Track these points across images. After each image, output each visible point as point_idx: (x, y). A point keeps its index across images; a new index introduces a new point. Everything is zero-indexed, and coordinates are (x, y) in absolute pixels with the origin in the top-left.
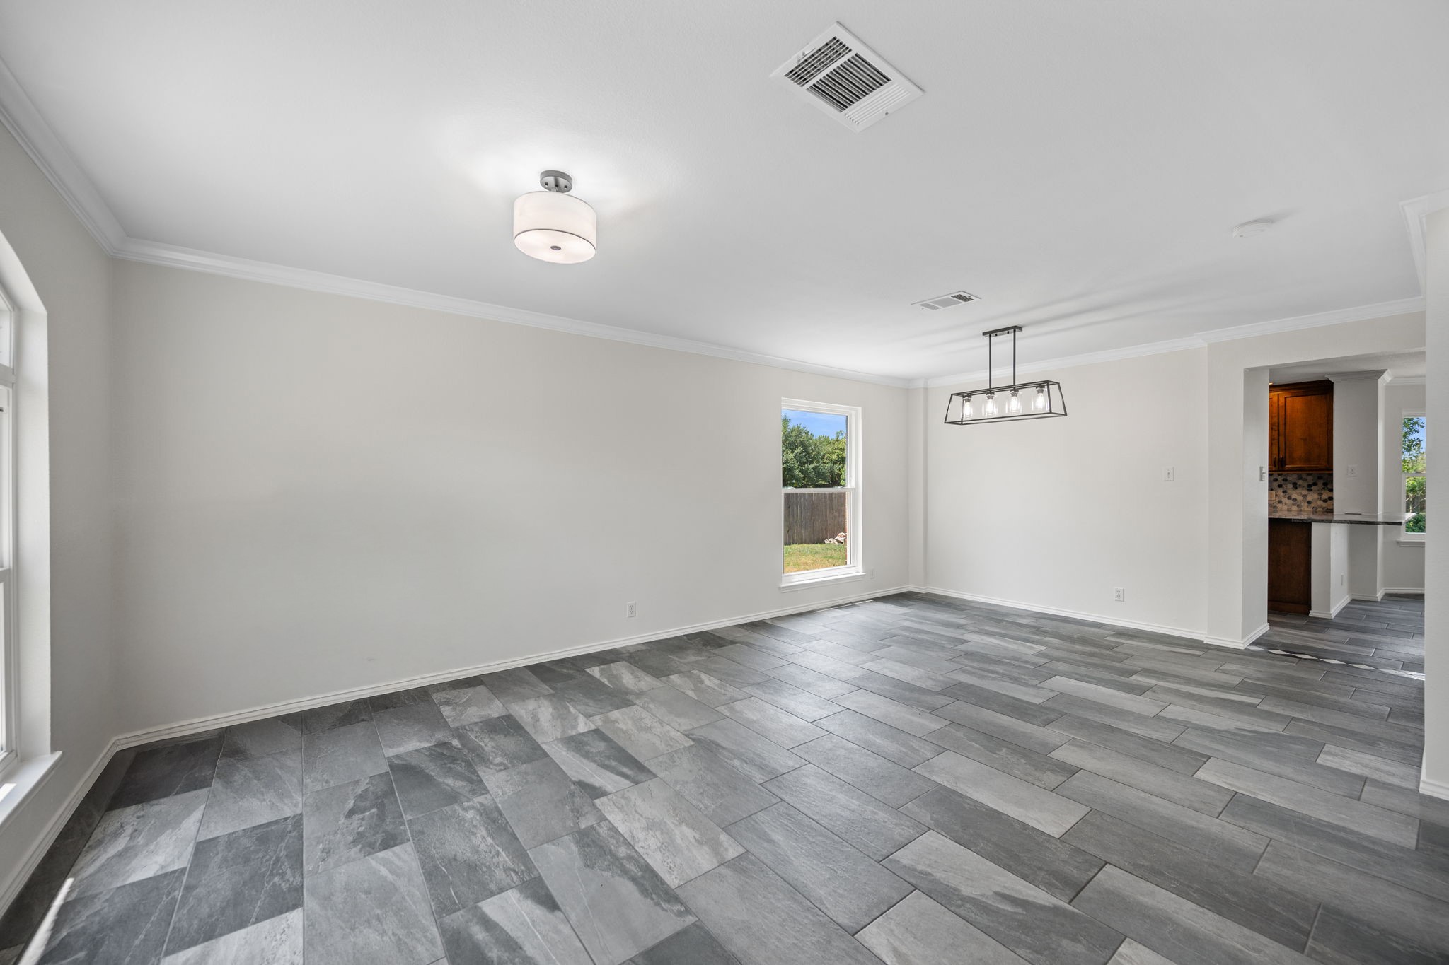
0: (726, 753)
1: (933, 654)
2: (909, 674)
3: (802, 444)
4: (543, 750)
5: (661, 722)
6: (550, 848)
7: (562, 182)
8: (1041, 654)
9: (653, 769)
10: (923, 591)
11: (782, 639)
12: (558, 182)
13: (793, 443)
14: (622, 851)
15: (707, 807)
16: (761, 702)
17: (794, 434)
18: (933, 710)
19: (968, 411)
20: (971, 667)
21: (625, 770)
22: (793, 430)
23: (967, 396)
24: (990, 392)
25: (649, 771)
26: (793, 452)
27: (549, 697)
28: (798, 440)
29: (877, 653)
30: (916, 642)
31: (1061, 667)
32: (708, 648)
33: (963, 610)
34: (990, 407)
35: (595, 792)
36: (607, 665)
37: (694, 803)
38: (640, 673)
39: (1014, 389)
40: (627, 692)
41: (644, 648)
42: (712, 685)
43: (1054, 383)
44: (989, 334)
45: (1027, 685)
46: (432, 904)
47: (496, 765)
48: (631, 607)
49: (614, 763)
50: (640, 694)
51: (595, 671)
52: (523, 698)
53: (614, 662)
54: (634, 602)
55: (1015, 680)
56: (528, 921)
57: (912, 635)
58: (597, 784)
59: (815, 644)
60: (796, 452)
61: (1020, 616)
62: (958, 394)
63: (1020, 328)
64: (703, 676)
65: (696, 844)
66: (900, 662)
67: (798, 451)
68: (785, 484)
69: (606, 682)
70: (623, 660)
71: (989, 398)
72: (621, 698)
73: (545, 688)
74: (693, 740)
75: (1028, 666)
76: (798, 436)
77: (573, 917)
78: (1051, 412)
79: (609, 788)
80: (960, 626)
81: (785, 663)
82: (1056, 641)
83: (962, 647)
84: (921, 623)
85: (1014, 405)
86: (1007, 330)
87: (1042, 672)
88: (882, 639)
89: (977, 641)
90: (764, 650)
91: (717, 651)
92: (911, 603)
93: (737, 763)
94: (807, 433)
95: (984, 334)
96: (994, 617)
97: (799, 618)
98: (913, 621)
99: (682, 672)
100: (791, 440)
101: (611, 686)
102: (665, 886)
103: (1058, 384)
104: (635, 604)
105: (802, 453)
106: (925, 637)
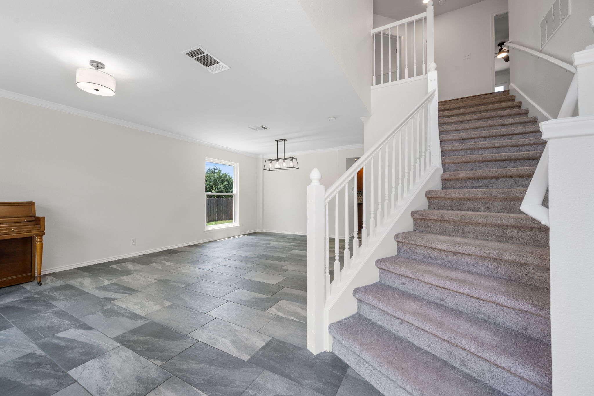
0: (171, 282)
1: (257, 248)
2: (247, 254)
3: (227, 181)
4: (86, 292)
5: (144, 277)
6: (90, 316)
7: (100, 65)
8: (292, 245)
9: (139, 290)
10: (262, 231)
11: (203, 249)
12: (98, 65)
13: (223, 180)
14: (123, 311)
15: (160, 296)
16: (189, 267)
17: (223, 176)
18: (251, 262)
19: (271, 166)
20: (268, 250)
21: (126, 292)
22: (223, 175)
23: (271, 161)
24: (277, 160)
25: (137, 291)
26: (223, 184)
27: (89, 277)
28: (225, 179)
29: (238, 250)
30: (253, 245)
31: (296, 248)
32: (170, 254)
33: (273, 236)
34: (277, 165)
35: (111, 299)
36: (121, 264)
37: (155, 296)
38: (136, 265)
39: (284, 159)
40: (130, 270)
41: (139, 257)
42: (170, 265)
43: (295, 158)
44: (277, 141)
45: (283, 253)
46: (30, 339)
47: (60, 299)
48: (134, 240)
49: (121, 291)
50: (136, 271)
51: (115, 266)
52: (74, 278)
53: (124, 262)
54: (135, 238)
55: (281, 252)
56: (80, 334)
57: (253, 244)
58: (113, 297)
59: (216, 249)
60: (224, 184)
61: (291, 236)
62: (268, 160)
63: (286, 140)
64: (166, 263)
65: (154, 305)
66: (246, 251)
67: (225, 183)
68: (206, 191)
69: (120, 269)
70: (129, 261)
71: (277, 162)
72: (128, 273)
73: (87, 274)
74: (158, 280)
75: (287, 248)
76: (225, 177)
77: (100, 330)
78: (293, 167)
79: (118, 297)
80: (270, 240)
81: (202, 255)
82: (298, 242)
83: (268, 246)
84: (257, 240)
85: (284, 164)
86: (282, 140)
87: (290, 249)
88: (242, 245)
89: (274, 243)
90: (195, 253)
91: (174, 255)
92: (256, 235)
93: (175, 284)
94: (229, 176)
95: (276, 140)
96: (283, 237)
97: (212, 242)
98: (255, 240)
99: (157, 262)
100: (222, 179)
101: (122, 270)
102: (140, 316)
103: (296, 159)
104: (136, 239)
105: (227, 184)
106: (258, 244)
